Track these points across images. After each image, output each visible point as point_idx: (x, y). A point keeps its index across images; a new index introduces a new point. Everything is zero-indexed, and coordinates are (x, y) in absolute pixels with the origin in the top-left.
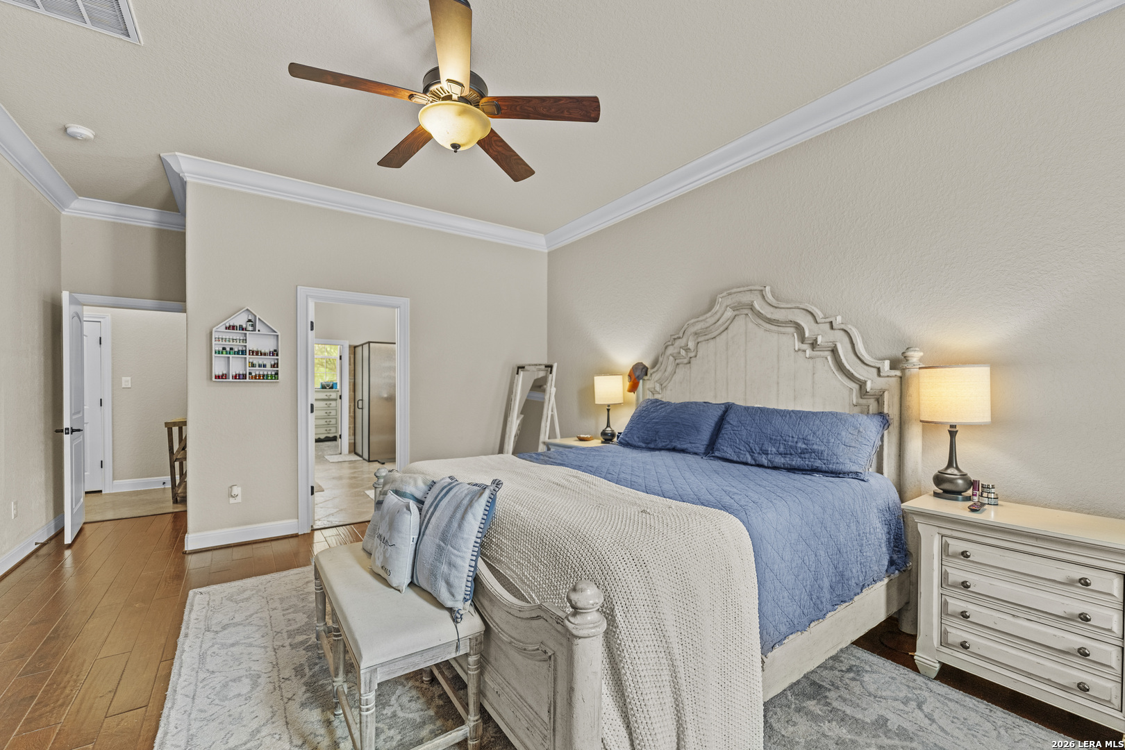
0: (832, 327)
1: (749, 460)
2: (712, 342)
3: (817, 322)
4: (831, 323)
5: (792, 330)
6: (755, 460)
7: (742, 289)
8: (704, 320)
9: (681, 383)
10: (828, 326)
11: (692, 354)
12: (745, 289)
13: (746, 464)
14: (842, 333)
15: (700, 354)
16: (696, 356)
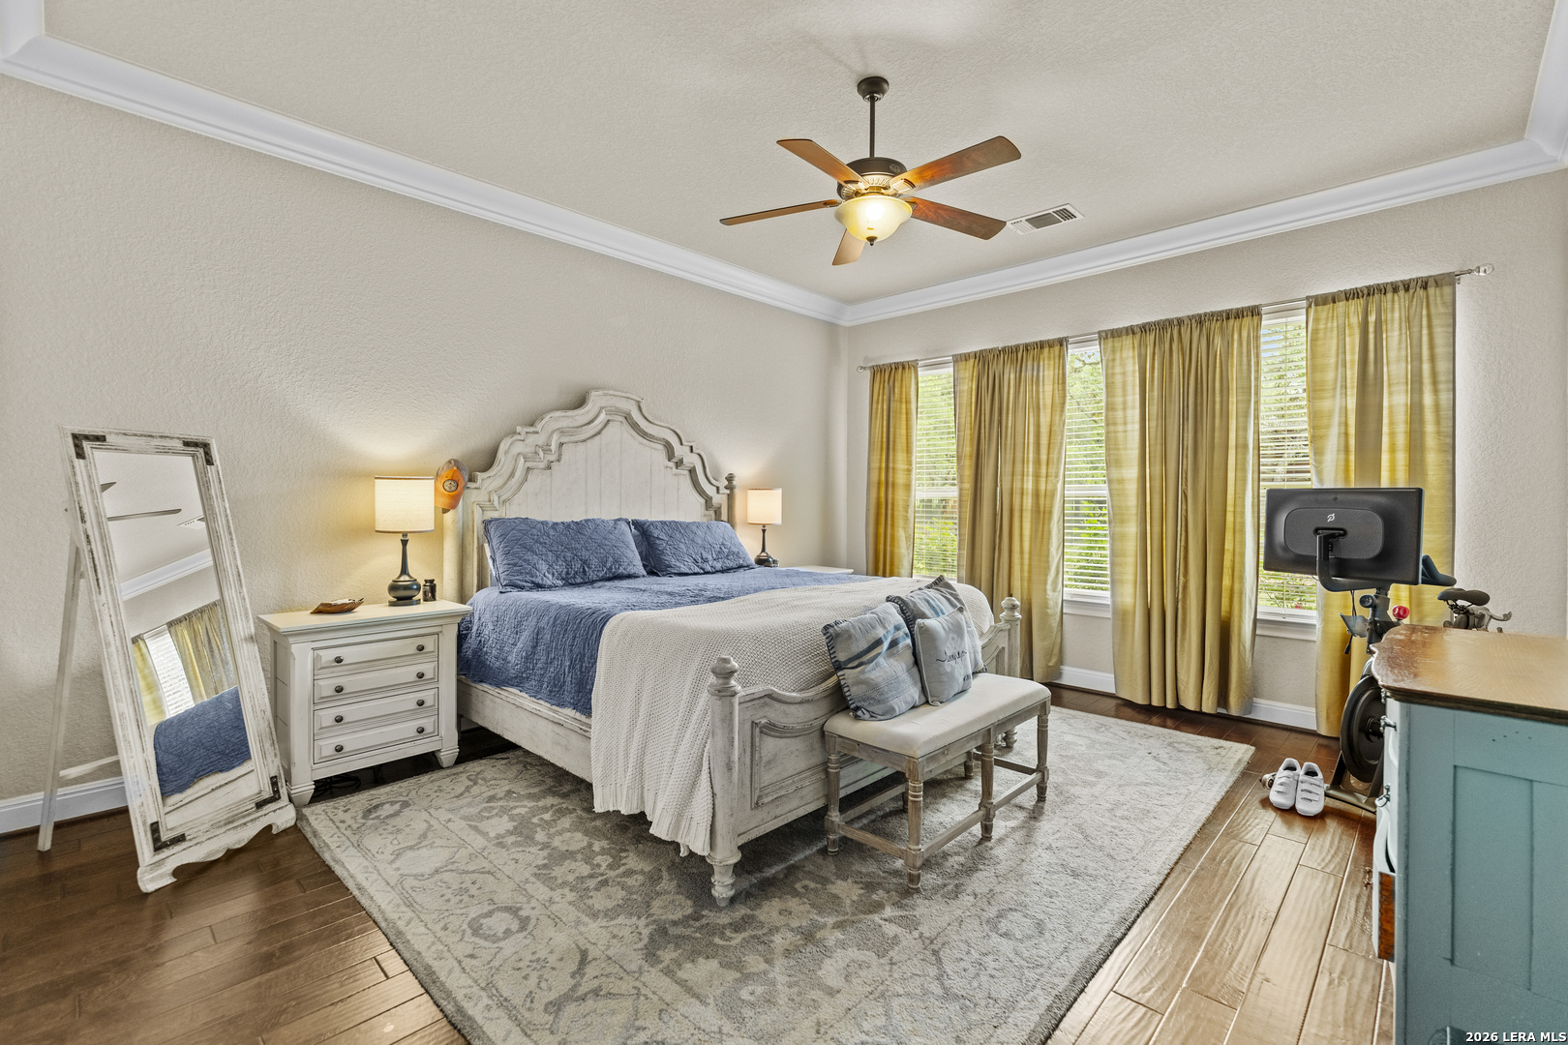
0: (692, 451)
1: (697, 570)
2: (581, 446)
3: (682, 444)
4: (691, 447)
5: (661, 447)
6: (703, 569)
7: (619, 394)
8: (572, 417)
9: (536, 495)
10: (688, 449)
11: (553, 458)
12: (623, 394)
13: (695, 574)
14: (697, 456)
15: (564, 458)
16: (559, 460)
